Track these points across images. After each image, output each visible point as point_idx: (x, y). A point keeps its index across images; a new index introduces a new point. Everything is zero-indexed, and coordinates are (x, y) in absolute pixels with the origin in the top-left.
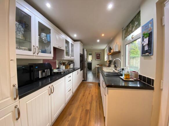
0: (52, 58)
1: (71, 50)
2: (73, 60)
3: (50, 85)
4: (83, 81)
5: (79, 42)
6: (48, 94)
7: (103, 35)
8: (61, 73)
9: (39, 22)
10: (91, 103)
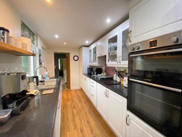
10: (73, 114)
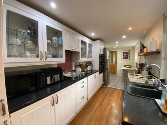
0: (64, 62)
1: (89, 51)
2: (92, 61)
3: (53, 95)
4: (103, 84)
5: (98, 41)
6: (50, 105)
7: (130, 29)
8: (72, 78)
9: (47, 26)
